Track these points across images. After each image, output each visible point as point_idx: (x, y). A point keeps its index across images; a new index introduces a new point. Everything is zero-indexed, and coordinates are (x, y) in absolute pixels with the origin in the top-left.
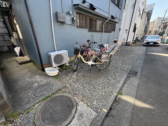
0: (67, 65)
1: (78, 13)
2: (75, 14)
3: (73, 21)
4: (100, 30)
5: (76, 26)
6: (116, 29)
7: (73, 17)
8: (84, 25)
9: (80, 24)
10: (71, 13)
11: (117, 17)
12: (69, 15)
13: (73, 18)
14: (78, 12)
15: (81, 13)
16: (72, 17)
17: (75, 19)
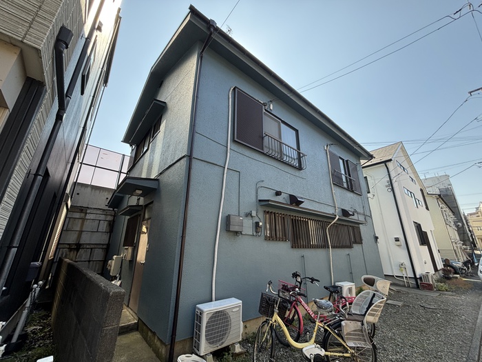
0: (238, 349)
1: (268, 212)
2: (261, 215)
3: (256, 228)
4: (321, 243)
5: (263, 238)
6: (363, 238)
7: (258, 221)
8: (280, 234)
9: (271, 233)
10: (254, 214)
11: (358, 210)
12: (250, 218)
13: (257, 224)
14: (267, 210)
15: (274, 211)
16: (255, 221)
17: (261, 224)
